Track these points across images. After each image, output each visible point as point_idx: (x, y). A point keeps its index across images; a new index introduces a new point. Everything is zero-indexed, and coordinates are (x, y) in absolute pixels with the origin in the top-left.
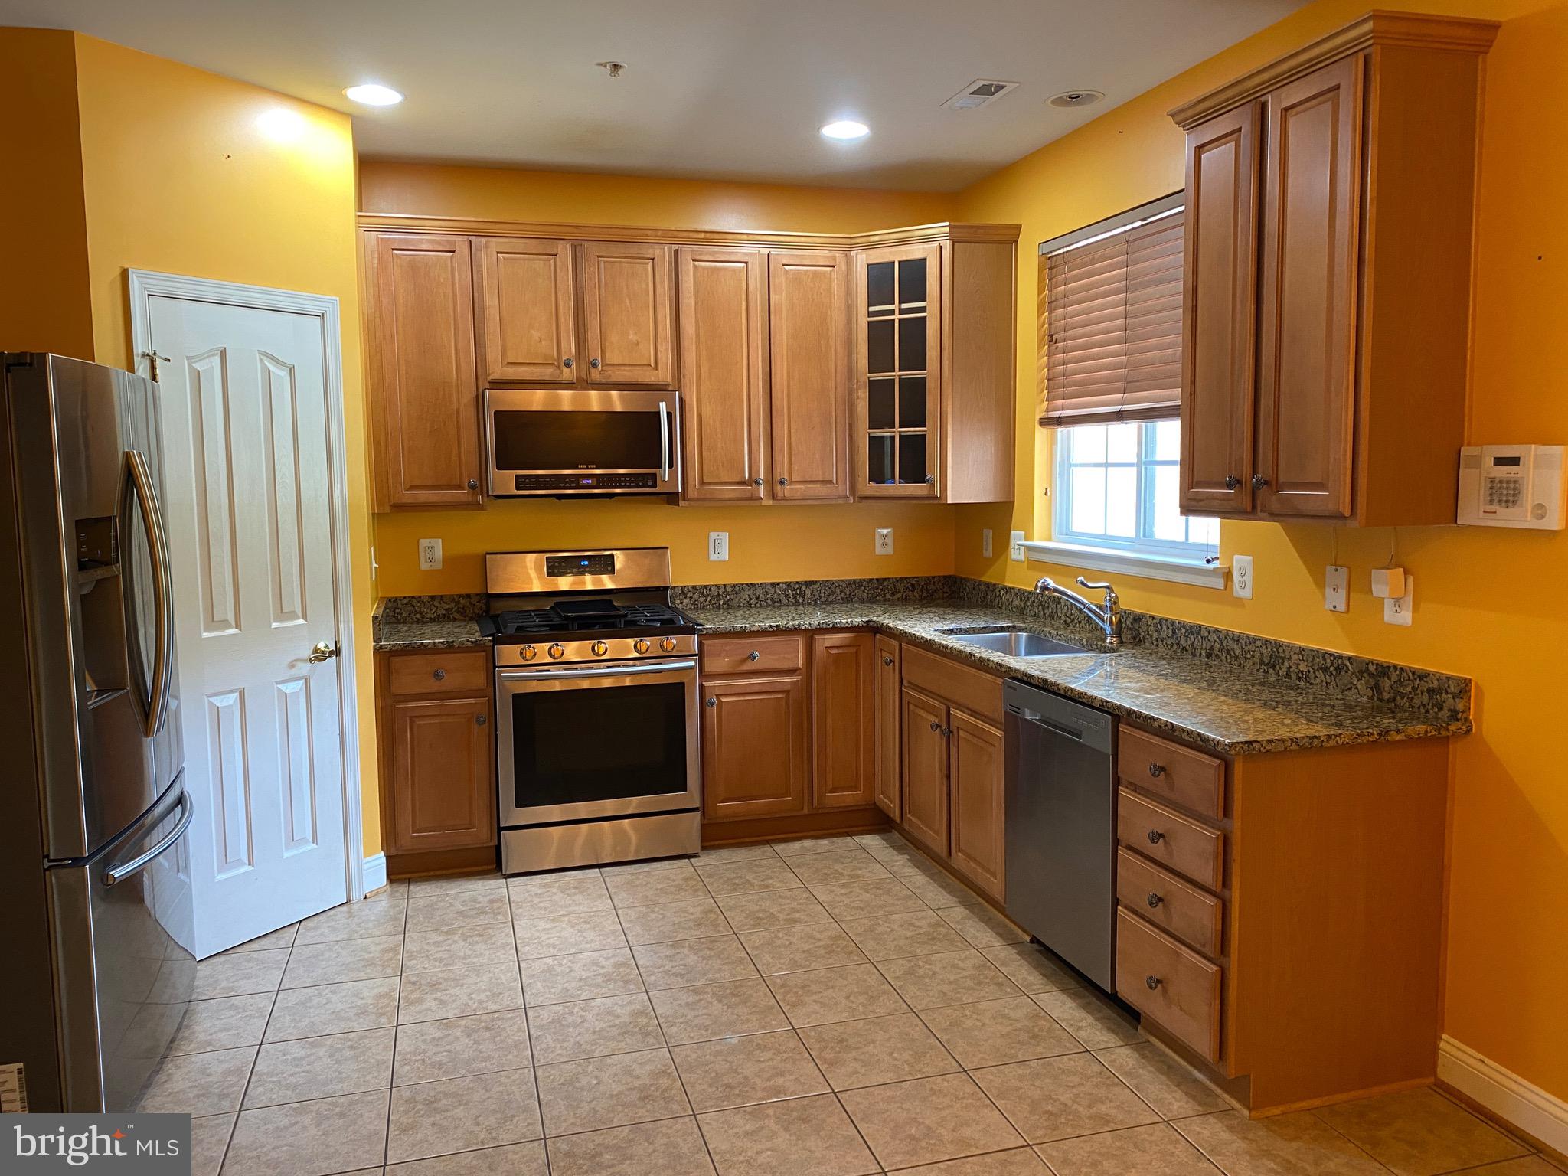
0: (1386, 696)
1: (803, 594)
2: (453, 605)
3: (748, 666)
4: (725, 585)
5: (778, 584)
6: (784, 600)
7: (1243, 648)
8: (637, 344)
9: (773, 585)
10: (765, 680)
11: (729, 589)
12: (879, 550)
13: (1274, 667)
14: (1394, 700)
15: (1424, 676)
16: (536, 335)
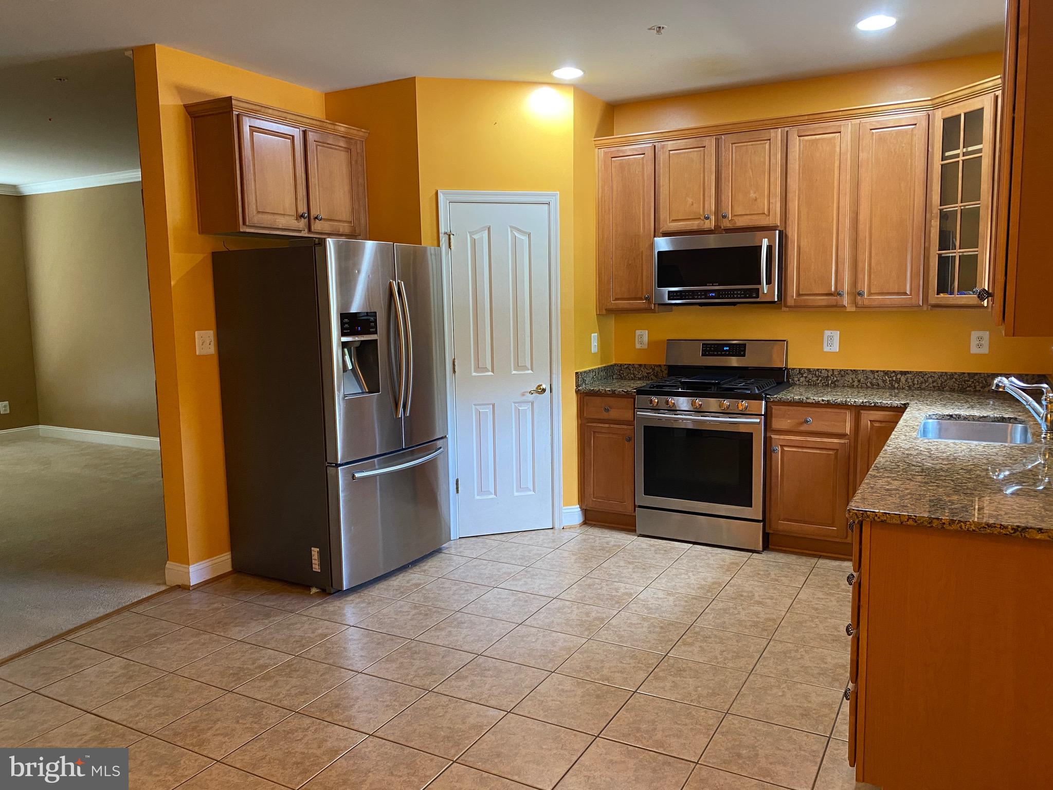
1: (898, 381)
2: (651, 371)
3: (804, 428)
4: (833, 370)
5: (877, 372)
6: (881, 384)
8: (756, 200)
9: (872, 372)
10: (818, 440)
11: (836, 373)
16: (690, 200)
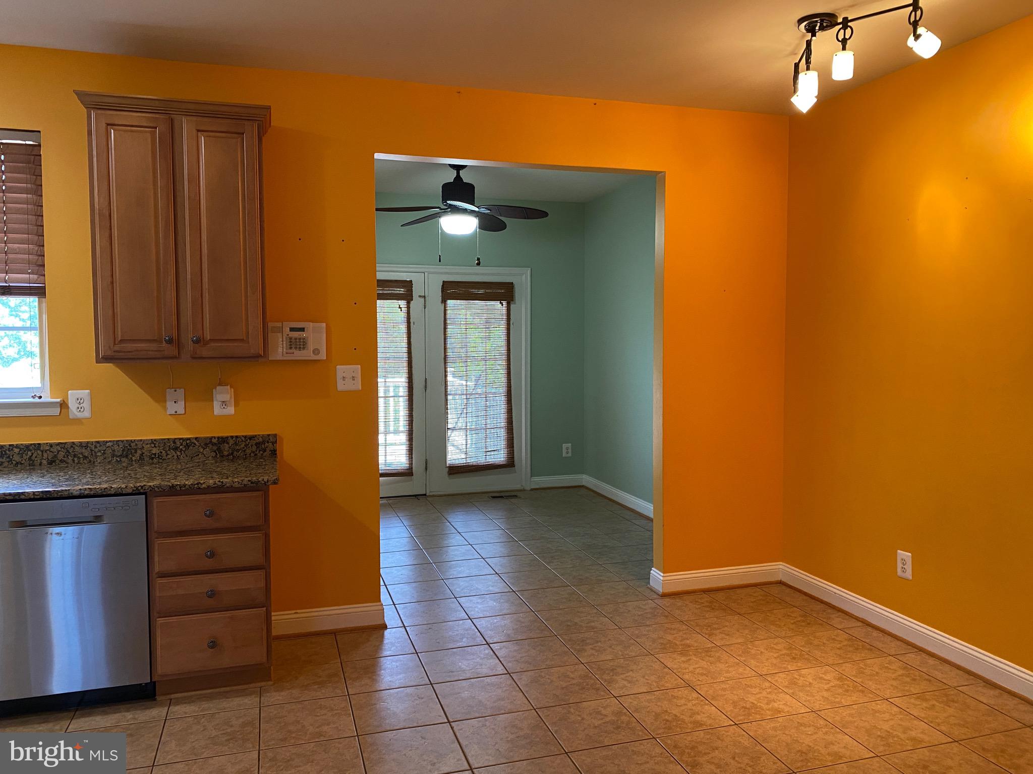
0: (226, 453)
7: (92, 450)
13: (127, 456)
14: (232, 454)
15: (252, 438)
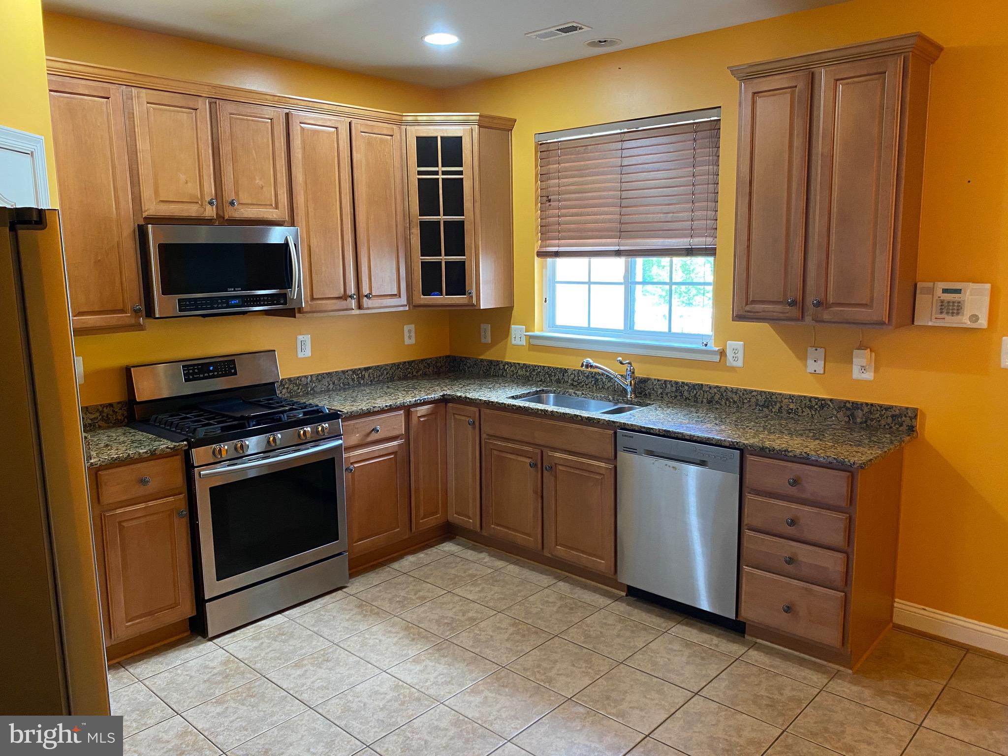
0: (859, 420)
1: (363, 378)
2: (98, 414)
3: (374, 437)
4: (311, 376)
5: (347, 371)
6: (351, 383)
7: (740, 397)
8: (262, 188)
9: (344, 372)
10: (381, 446)
11: (314, 379)
12: (407, 341)
13: (768, 407)
14: (866, 422)
15: (888, 408)
16: (183, 177)
